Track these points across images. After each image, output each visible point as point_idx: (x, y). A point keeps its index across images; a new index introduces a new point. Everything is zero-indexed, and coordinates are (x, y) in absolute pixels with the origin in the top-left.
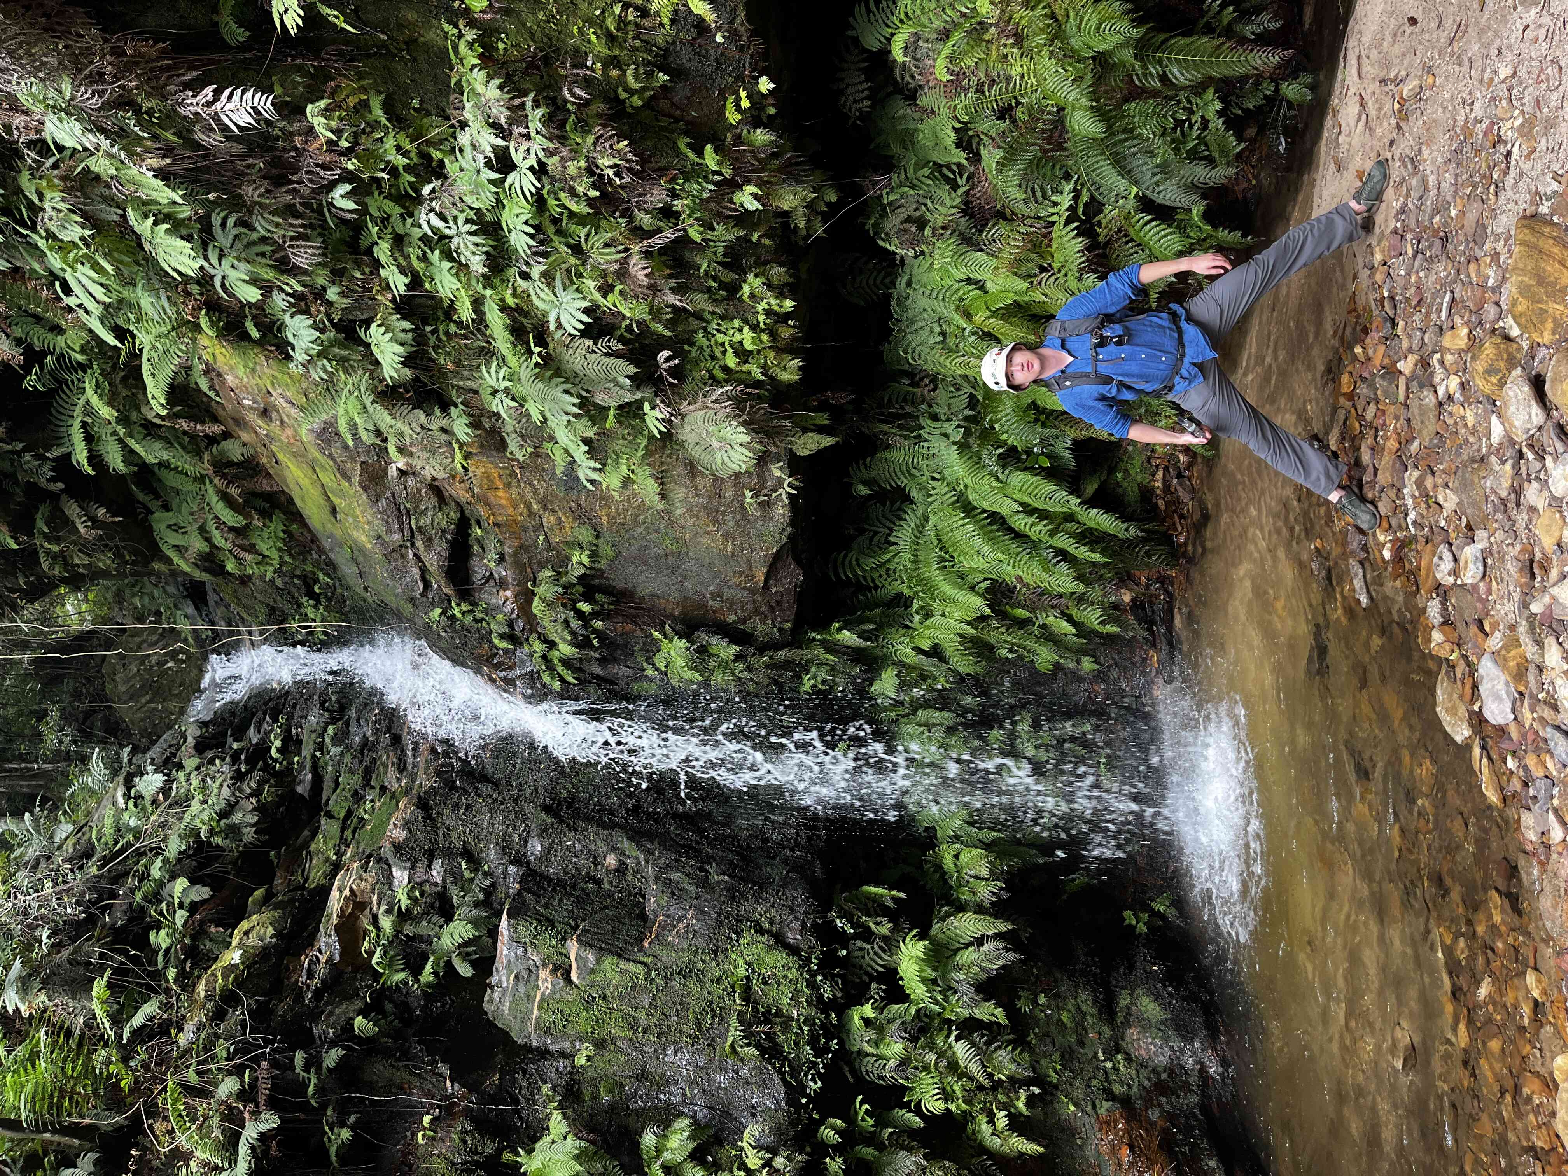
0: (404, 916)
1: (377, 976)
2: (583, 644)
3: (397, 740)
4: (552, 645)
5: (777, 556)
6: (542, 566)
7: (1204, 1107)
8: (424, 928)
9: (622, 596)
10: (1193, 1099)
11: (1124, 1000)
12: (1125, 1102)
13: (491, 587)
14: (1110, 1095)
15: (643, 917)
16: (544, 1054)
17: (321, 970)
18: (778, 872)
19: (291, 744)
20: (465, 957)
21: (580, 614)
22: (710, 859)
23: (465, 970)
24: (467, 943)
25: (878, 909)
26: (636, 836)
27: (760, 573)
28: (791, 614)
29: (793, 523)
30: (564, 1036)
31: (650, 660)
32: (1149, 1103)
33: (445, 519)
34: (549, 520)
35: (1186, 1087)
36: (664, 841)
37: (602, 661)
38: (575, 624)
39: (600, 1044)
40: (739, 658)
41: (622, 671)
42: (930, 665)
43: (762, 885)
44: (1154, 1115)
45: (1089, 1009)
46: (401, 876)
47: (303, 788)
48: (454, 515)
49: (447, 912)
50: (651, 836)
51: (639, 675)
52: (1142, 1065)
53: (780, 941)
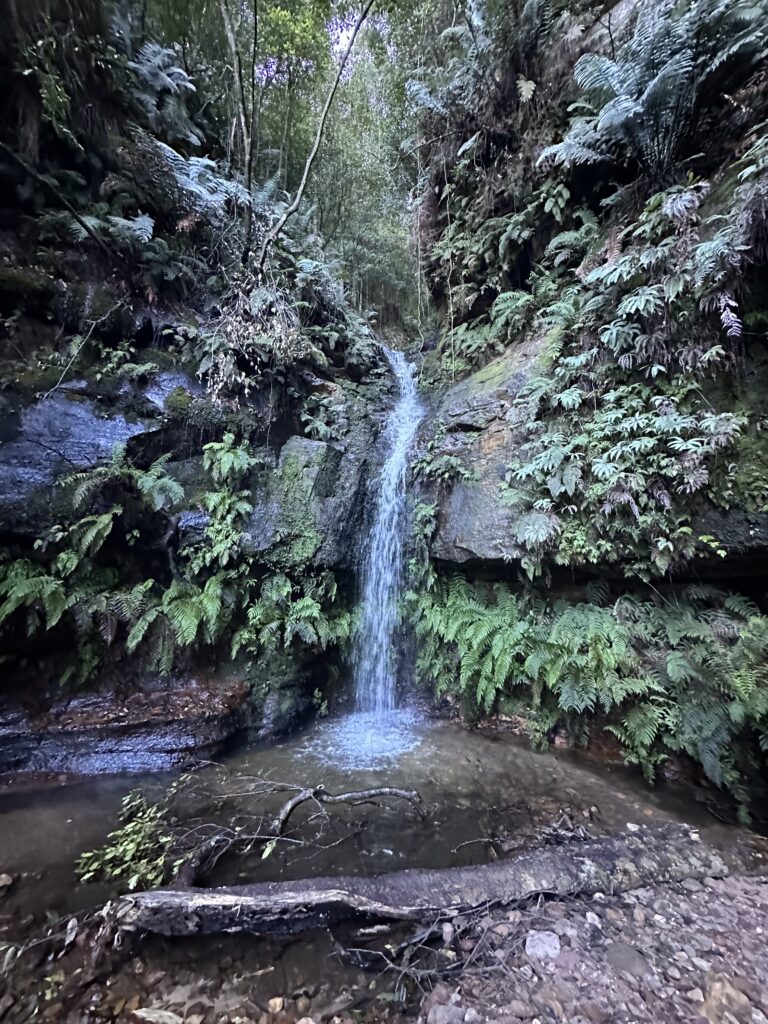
0: (327, 408)
1: (306, 398)
2: (430, 475)
3: (383, 410)
4: (429, 463)
5: (471, 552)
6: (462, 459)
7: (246, 729)
8: (322, 415)
9: (450, 489)
10: (250, 724)
11: (288, 693)
12: (249, 693)
13: (452, 440)
14: (252, 686)
15: (327, 496)
16: (278, 457)
17: (309, 378)
18: (343, 549)
19: (379, 376)
20: (312, 429)
21: (443, 473)
22: (348, 522)
23: (307, 430)
24: (318, 432)
25: (327, 591)
26: (356, 493)
27: (464, 546)
28: (443, 557)
29: (487, 560)
30: (284, 466)
31: (422, 501)
32: (249, 704)
33: (481, 423)
34: (484, 462)
35: (255, 721)
36: (354, 505)
37: (422, 483)
38: (440, 472)
39: (281, 478)
40: (426, 536)
41: (417, 489)
42: (418, 614)
43: (338, 543)
44: (244, 706)
45: (286, 678)
46: (340, 408)
47: (364, 379)
48: (483, 426)
49: (328, 424)
50: (356, 500)
51: (416, 496)
52: (264, 701)
53: (319, 549)
